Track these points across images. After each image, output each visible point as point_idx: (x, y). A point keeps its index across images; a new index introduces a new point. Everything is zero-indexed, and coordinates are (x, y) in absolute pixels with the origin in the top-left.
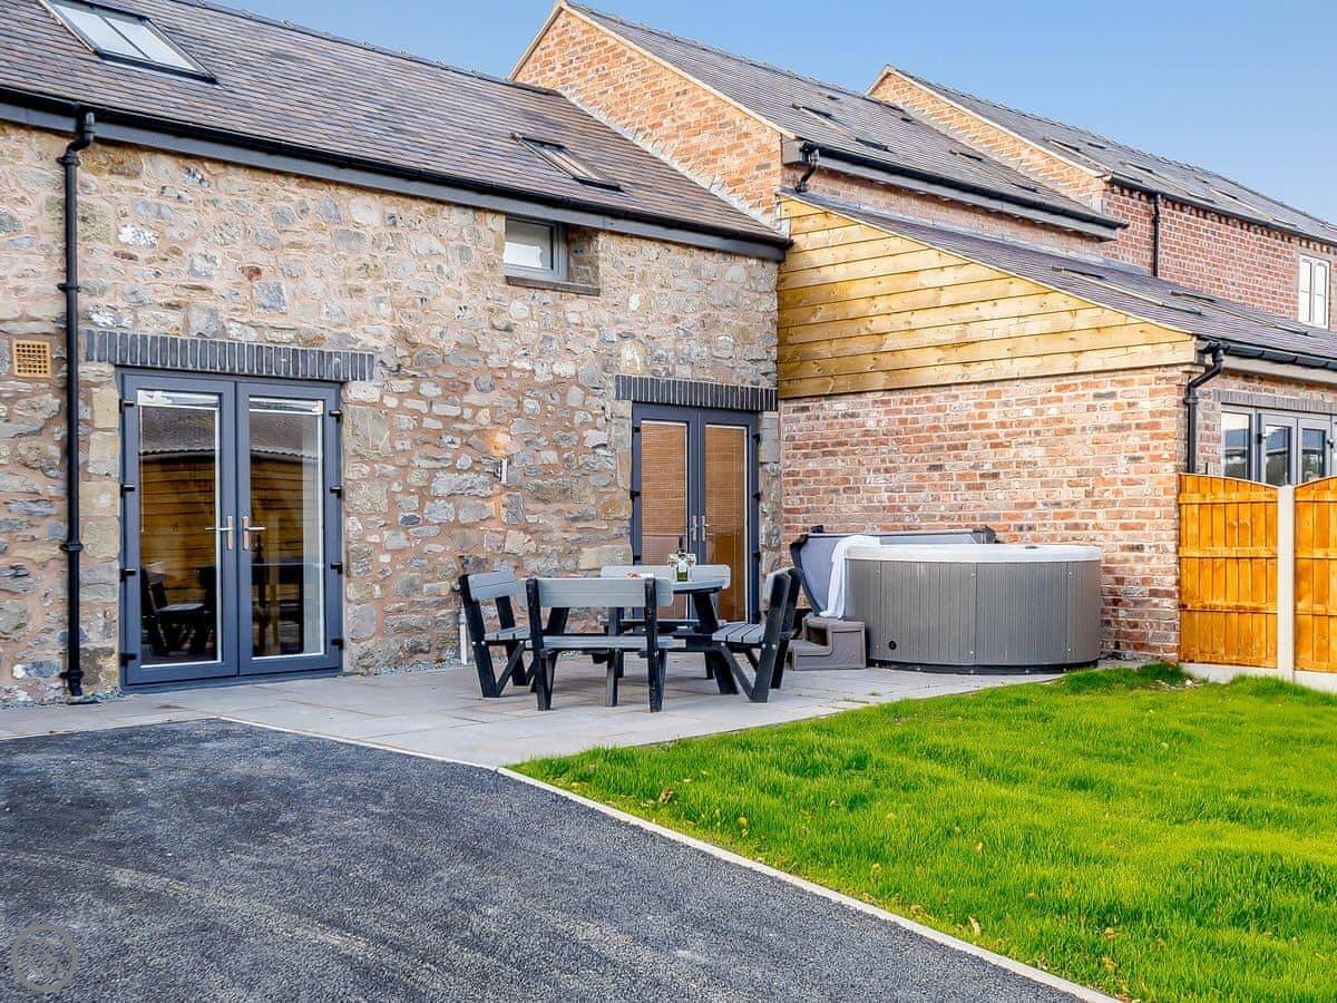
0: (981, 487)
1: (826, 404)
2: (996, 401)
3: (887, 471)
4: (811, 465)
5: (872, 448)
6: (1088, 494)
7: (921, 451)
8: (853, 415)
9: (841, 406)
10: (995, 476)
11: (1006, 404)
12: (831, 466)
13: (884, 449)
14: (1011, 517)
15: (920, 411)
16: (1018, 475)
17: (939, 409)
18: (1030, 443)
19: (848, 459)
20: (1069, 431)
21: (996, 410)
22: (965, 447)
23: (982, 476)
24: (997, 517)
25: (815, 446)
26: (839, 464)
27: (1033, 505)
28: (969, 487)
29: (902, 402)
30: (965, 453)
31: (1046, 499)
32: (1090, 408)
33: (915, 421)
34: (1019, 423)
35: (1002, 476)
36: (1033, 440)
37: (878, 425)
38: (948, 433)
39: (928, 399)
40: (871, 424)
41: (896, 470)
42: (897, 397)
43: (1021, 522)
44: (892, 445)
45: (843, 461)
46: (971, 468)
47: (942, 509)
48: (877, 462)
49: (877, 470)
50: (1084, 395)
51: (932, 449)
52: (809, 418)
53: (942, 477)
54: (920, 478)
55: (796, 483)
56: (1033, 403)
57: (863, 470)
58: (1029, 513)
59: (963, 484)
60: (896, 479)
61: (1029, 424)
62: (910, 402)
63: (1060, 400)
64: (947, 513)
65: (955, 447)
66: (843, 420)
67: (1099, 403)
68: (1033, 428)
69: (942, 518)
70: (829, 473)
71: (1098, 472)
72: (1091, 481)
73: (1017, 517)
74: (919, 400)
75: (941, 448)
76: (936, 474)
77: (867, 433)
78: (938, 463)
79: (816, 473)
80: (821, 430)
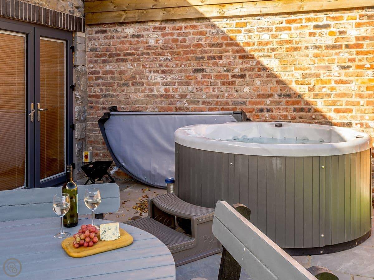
0: (233, 83)
1: (119, 29)
2: (243, 29)
3: (163, 72)
4: (108, 67)
5: (152, 57)
6: (310, 89)
7: (188, 60)
8: (139, 36)
9: (130, 30)
10: (243, 76)
11: (250, 31)
12: (122, 68)
13: (162, 58)
14: (254, 103)
15: (188, 34)
16: (259, 76)
17: (201, 33)
18: (268, 56)
19: (135, 64)
20: (296, 49)
21: (242, 34)
22: (220, 58)
23: (233, 76)
24: (244, 103)
25: (111, 55)
26: (129, 67)
27: (270, 96)
28: (223, 84)
29: (174, 28)
30: (221, 62)
31: (279, 92)
32: (311, 34)
33: (184, 41)
34: (260, 44)
35: (247, 77)
36: (269, 54)
37: (157, 43)
38: (208, 49)
39: (194, 27)
40: (152, 42)
41: (170, 71)
42: (171, 25)
43: (263, 107)
44: (168, 55)
45: (132, 65)
46: (225, 71)
47: (204, 97)
48: (156, 66)
49: (156, 72)
50: (307, 26)
51: (197, 58)
52: (106, 37)
53: (204, 77)
54: (188, 77)
55: (97, 79)
56: (270, 30)
57: (146, 72)
58: (268, 101)
59: (219, 82)
60: (170, 78)
61: (267, 44)
62: (181, 28)
63: (290, 29)
64: (208, 100)
65: (213, 58)
66: (132, 40)
67: (318, 31)
68: (270, 47)
69: (204, 103)
70: (121, 72)
71: (318, 76)
72: (313, 81)
73: (259, 103)
74: (186, 28)
75: (203, 58)
76: (200, 75)
77: (149, 48)
78: (201, 67)
79: (111, 72)
80: (115, 45)
